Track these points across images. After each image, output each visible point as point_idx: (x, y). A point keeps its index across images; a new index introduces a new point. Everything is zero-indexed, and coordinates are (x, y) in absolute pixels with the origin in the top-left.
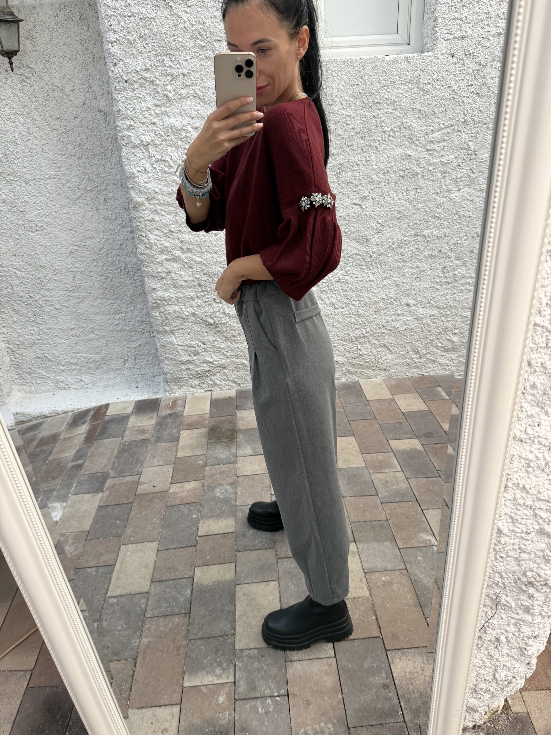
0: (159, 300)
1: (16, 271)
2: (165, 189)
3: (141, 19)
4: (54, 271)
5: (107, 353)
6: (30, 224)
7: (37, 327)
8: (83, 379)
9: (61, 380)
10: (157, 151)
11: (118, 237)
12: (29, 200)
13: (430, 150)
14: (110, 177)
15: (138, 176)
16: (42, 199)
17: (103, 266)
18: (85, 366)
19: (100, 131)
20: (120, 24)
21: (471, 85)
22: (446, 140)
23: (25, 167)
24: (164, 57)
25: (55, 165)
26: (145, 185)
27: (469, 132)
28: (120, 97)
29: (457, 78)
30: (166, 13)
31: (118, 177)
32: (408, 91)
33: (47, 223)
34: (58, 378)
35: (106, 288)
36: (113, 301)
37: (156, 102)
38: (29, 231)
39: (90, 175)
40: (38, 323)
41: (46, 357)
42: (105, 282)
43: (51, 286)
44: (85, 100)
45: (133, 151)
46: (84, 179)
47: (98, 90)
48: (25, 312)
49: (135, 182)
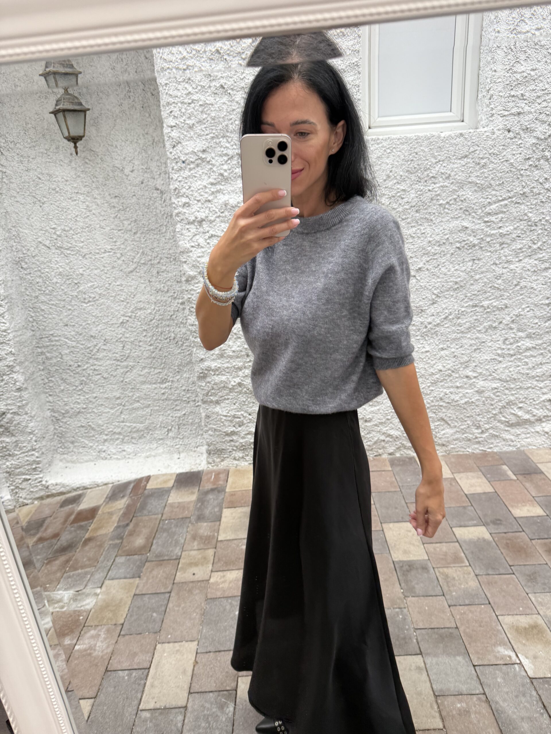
0: (206, 370)
1: (67, 340)
3: (201, 105)
4: (105, 340)
5: (151, 422)
6: (84, 296)
7: (84, 396)
8: (125, 449)
9: (103, 450)
10: (211, 227)
11: (169, 309)
12: (84, 272)
13: (487, 222)
14: (164, 251)
15: (191, 251)
16: (96, 272)
17: (153, 336)
18: (128, 436)
19: (156, 208)
20: (180, 110)
21: (529, 159)
22: (505, 212)
23: (83, 242)
24: (221, 139)
25: (111, 240)
26: (199, 259)
27: (528, 204)
28: (176, 176)
29: (514, 152)
30: (225, 99)
31: (171, 252)
32: (464, 166)
33: (100, 294)
34: (100, 447)
35: (154, 358)
36: (160, 370)
37: (211, 180)
38: (82, 302)
39: (144, 249)
40: (84, 392)
41: (90, 426)
42: (154, 352)
43: (100, 355)
44: (143, 180)
45: (187, 227)
46: (138, 253)
47: (156, 170)
48: (73, 380)
49: (188, 256)
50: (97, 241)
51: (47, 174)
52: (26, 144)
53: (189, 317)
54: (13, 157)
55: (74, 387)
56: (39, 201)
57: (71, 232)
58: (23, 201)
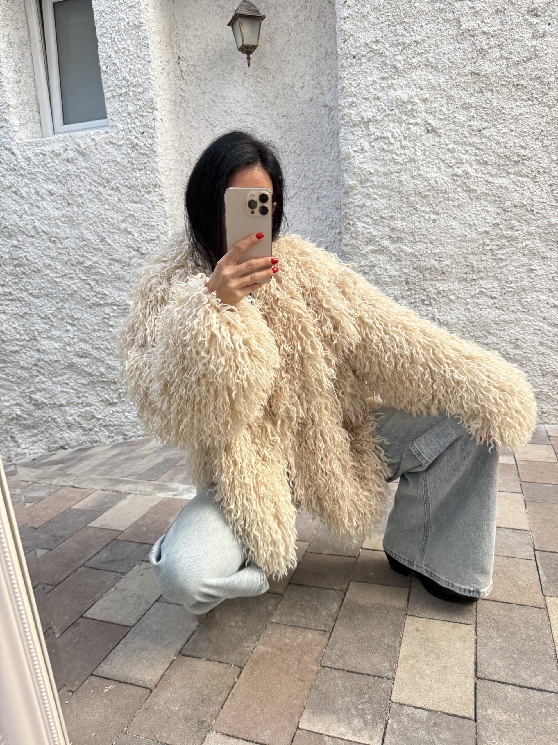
2: (382, 169)
10: (377, 128)
11: (325, 239)
14: (326, 174)
15: (354, 157)
19: (322, 126)
24: (397, 26)
26: (360, 165)
28: (345, 73)
31: (333, 174)
37: (383, 74)
39: (307, 172)
44: (313, 97)
45: (352, 129)
46: (300, 176)
47: (326, 84)
49: (349, 163)
51: (221, 96)
52: (204, 66)
53: (344, 236)
54: (192, 81)
56: (211, 124)
58: (196, 126)
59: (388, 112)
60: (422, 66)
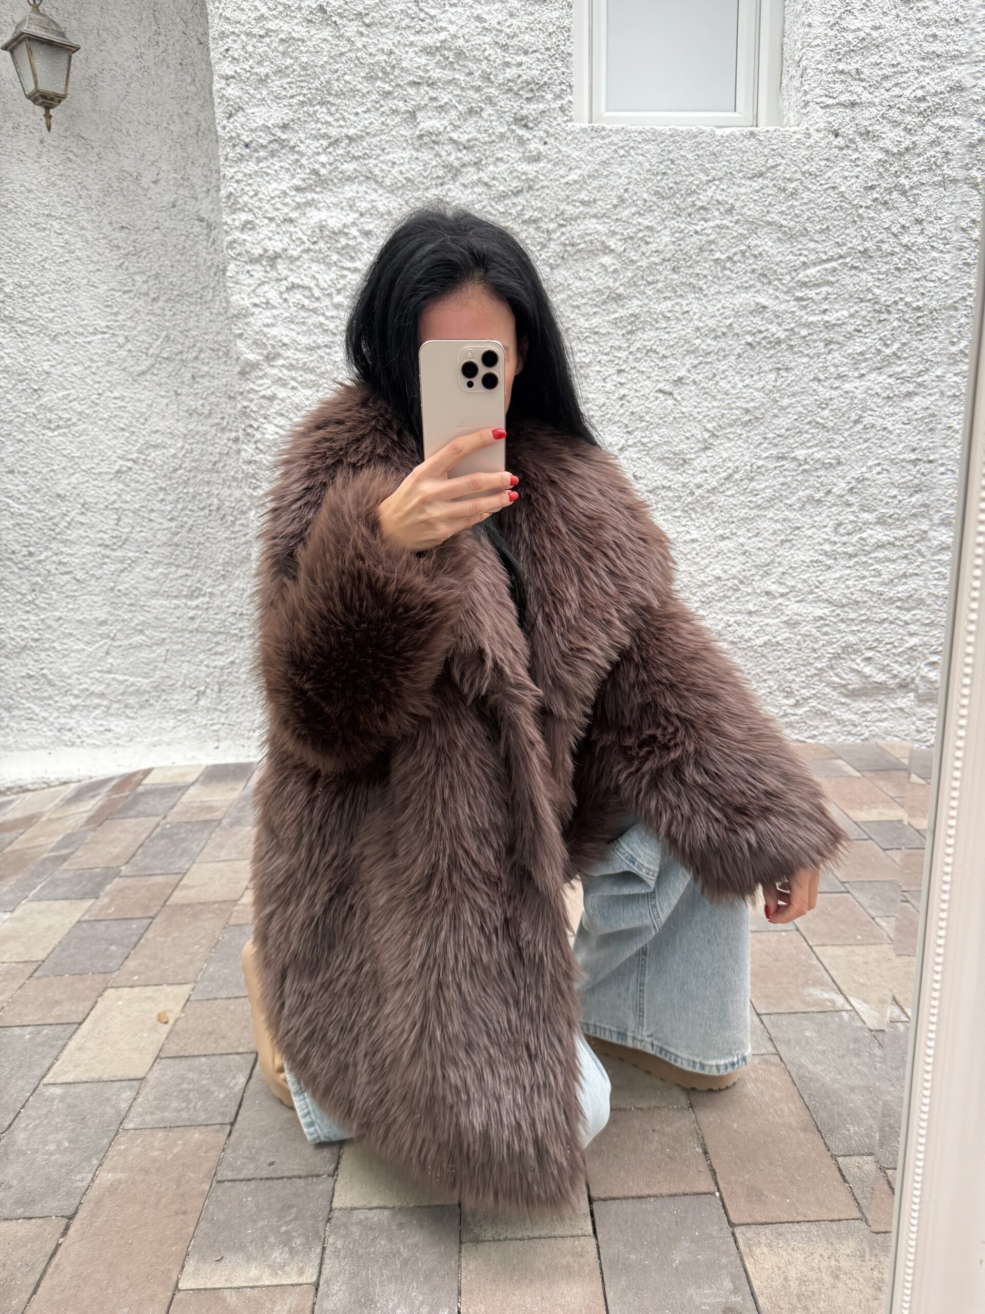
1: (10, 501)
2: (302, 339)
3: (281, 40)
4: (83, 505)
5: (164, 674)
6: (49, 415)
7: (37, 615)
8: (112, 727)
9: (68, 727)
10: (291, 270)
12: (52, 370)
13: (801, 299)
14: (207, 337)
15: (253, 314)
16: (75, 369)
17: (178, 501)
18: (118, 701)
19: (197, 254)
20: (244, 48)
21: (872, 187)
22: (833, 283)
23: (53, 311)
24: (318, 107)
25: (108, 310)
26: (266, 330)
27: (873, 271)
28: (232, 171)
29: (847, 174)
30: (326, 32)
32: (757, 191)
33: (80, 413)
34: (63, 721)
35: (177, 545)
36: (188, 572)
37: (297, 182)
38: (45, 427)
39: (170, 331)
40: (38, 607)
41: (44, 675)
42: (177, 534)
43: (72, 535)
44: (176, 200)
45: (248, 267)
46: (158, 337)
47: (200, 182)
48: (16, 582)
49: (247, 324)
50: (83, 311)
53: (244, 446)
55: (19, 597)
57: (33, 289)
59: (308, 244)
60: (362, 178)
